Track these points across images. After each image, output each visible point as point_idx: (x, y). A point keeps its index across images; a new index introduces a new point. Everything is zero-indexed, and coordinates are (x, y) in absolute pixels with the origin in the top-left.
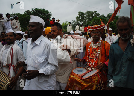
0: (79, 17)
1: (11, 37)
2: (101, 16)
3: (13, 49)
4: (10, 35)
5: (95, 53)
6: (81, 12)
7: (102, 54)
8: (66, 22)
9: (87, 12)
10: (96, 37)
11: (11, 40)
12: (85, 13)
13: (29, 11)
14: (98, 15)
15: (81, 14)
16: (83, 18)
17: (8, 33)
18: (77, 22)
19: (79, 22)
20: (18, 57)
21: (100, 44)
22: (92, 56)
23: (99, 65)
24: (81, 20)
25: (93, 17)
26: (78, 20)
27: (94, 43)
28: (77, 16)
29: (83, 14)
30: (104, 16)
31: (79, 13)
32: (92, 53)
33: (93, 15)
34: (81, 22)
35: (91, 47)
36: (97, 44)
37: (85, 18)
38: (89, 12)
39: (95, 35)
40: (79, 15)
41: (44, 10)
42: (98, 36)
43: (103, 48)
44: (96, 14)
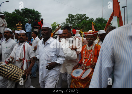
0: (69, 20)
1: (23, 37)
2: (90, 19)
3: (25, 47)
4: (23, 35)
5: (89, 54)
6: (71, 15)
7: (95, 55)
8: (54, 24)
9: (77, 15)
10: (91, 41)
11: (23, 39)
12: (75, 15)
13: (18, 10)
14: (88, 18)
15: (71, 16)
16: (72, 20)
17: (21, 33)
18: (67, 24)
19: (69, 24)
20: (30, 53)
21: (93, 47)
22: (87, 57)
23: (92, 64)
24: (71, 23)
25: (82, 20)
26: (67, 22)
27: (89, 46)
28: (67, 18)
29: (72, 16)
30: (93, 19)
31: (69, 15)
32: (87, 54)
33: (83, 18)
34: (70, 24)
35: (86, 49)
36: (91, 47)
37: (74, 21)
38: (78, 14)
39: (90, 40)
40: (69, 17)
41: (34, 10)
42: (92, 40)
43: (96, 50)
44: (85, 17)
